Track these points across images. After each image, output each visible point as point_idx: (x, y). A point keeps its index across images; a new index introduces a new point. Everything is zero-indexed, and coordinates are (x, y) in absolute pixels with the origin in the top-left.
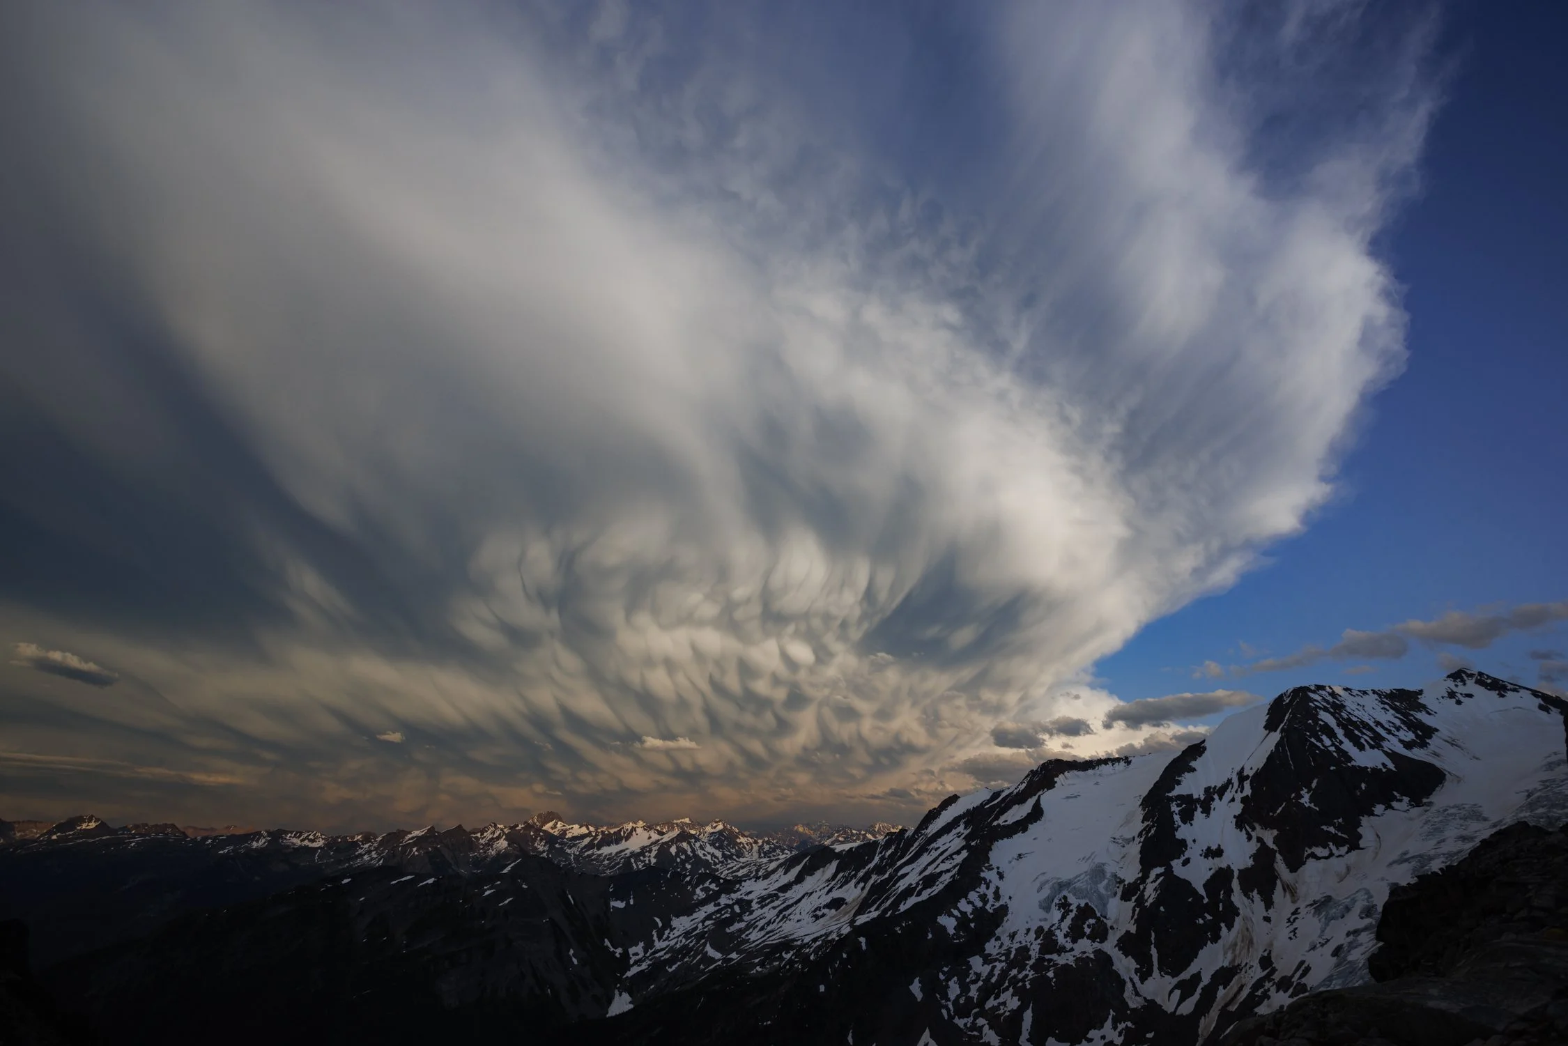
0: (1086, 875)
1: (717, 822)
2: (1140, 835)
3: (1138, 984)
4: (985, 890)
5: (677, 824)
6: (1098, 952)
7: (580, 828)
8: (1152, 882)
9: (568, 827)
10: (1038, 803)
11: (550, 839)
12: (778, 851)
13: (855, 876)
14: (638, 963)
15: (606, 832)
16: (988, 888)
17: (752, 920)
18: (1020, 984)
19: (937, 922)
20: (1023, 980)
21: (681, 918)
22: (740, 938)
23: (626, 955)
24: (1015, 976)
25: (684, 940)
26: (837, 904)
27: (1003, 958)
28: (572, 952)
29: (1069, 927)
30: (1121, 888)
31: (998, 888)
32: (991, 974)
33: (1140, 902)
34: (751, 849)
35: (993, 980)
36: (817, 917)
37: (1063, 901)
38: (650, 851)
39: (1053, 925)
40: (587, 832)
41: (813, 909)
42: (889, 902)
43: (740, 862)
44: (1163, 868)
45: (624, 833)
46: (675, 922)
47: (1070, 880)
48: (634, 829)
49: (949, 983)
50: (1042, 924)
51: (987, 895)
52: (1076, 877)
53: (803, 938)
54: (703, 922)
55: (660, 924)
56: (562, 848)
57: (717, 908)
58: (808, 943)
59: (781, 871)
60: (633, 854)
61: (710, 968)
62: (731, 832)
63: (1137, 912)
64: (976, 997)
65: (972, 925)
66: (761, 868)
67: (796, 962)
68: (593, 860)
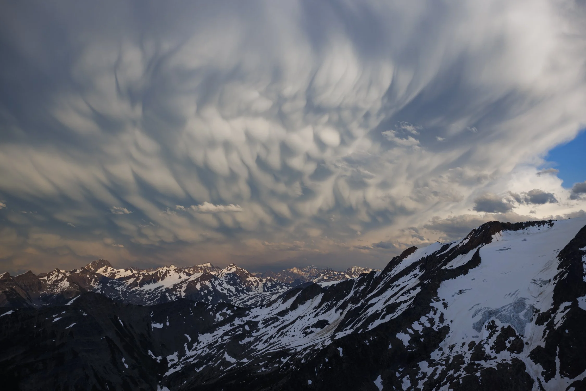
0: (510, 306)
1: (232, 266)
2: (555, 278)
3: (543, 382)
4: (433, 316)
5: (200, 267)
6: (515, 361)
7: (125, 271)
8: (561, 312)
9: (116, 271)
10: (477, 254)
11: (103, 280)
12: (278, 287)
13: (336, 304)
14: (174, 366)
15: (146, 274)
16: (435, 314)
17: (259, 335)
18: (455, 380)
19: (396, 337)
20: (458, 378)
21: (205, 334)
22: (250, 348)
23: (164, 361)
24: (452, 375)
25: (208, 350)
26: (322, 324)
27: (444, 363)
28: (123, 360)
29: (494, 342)
30: (537, 316)
31: (442, 314)
32: (434, 373)
33: (550, 326)
34: (258, 286)
35: (436, 377)
36: (307, 334)
37: (491, 324)
38: (181, 287)
39: (483, 341)
40: (131, 274)
41: (304, 328)
42: (361, 323)
43: (249, 295)
44: (571, 302)
45: (160, 274)
46: (201, 338)
47: (498, 309)
48: (167, 272)
49: (403, 379)
50: (474, 340)
51: (434, 319)
52: (503, 307)
53: (296, 348)
54: (222, 337)
55: (190, 339)
56: (112, 287)
57: (232, 328)
58: (300, 352)
59: (280, 301)
60: (167, 290)
61: (227, 369)
62: (242, 273)
63: (547, 333)
64: (422, 389)
65: (422, 340)
66: (265, 299)
67: (292, 364)
68: (137, 294)
